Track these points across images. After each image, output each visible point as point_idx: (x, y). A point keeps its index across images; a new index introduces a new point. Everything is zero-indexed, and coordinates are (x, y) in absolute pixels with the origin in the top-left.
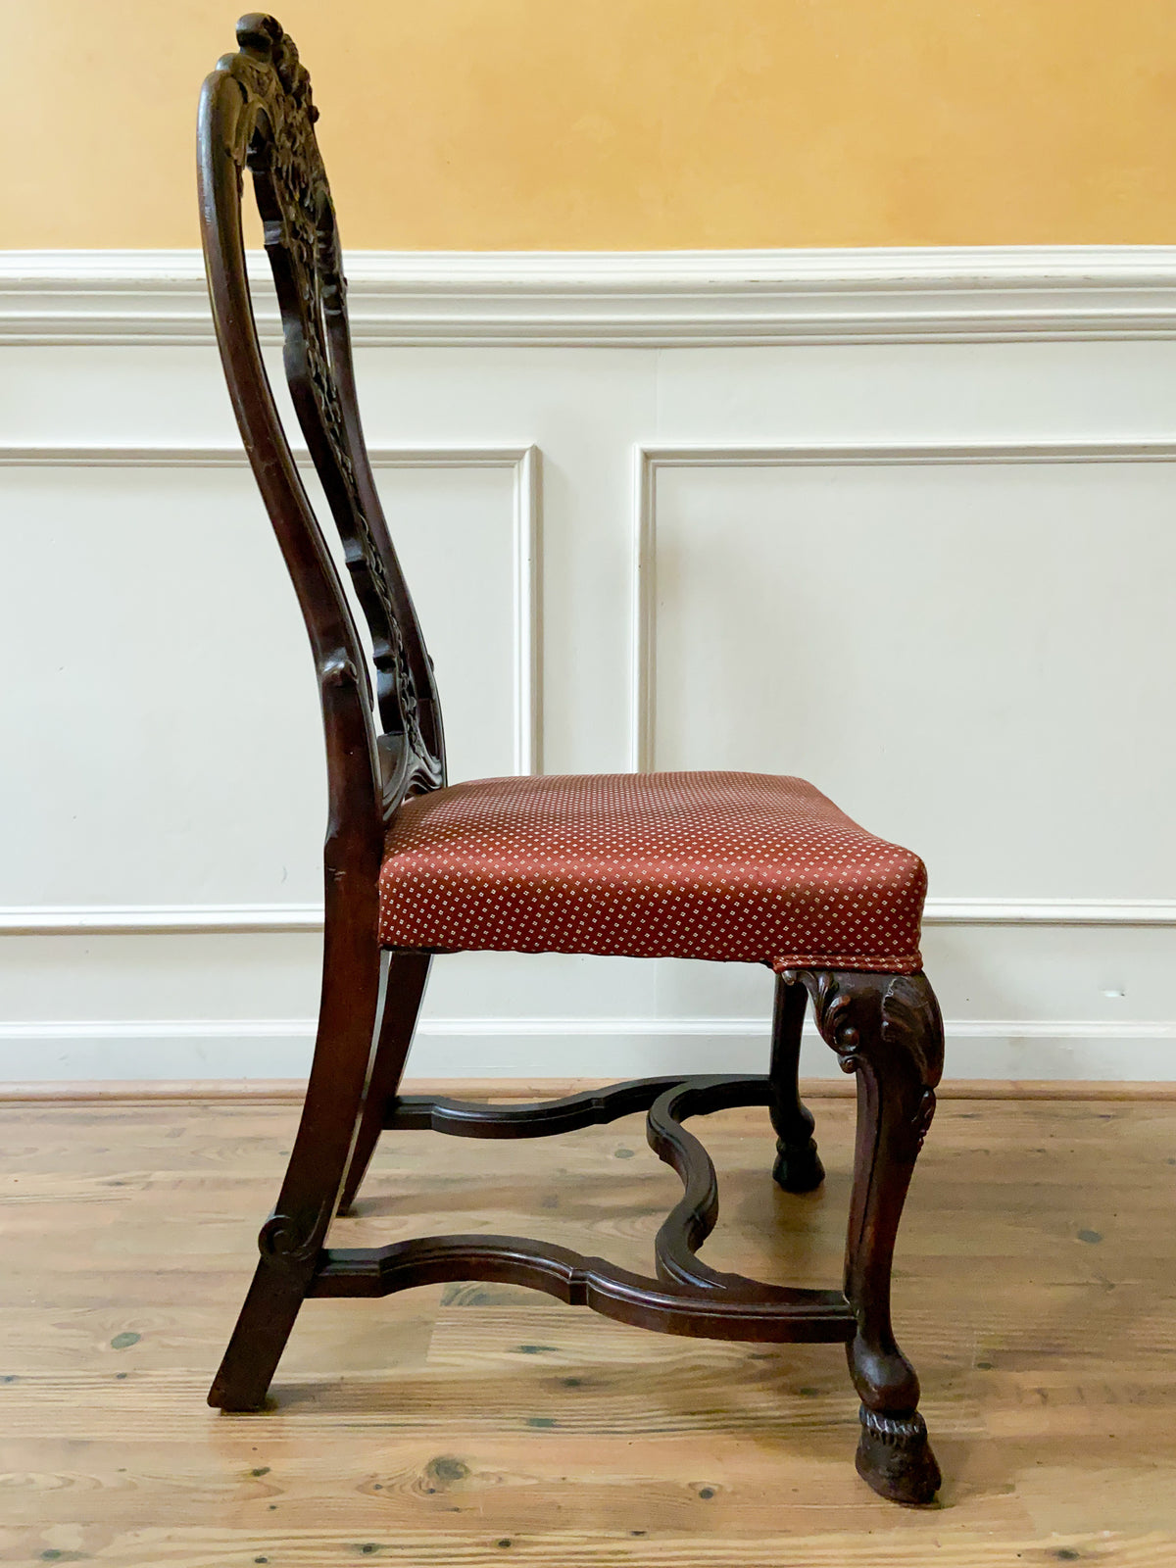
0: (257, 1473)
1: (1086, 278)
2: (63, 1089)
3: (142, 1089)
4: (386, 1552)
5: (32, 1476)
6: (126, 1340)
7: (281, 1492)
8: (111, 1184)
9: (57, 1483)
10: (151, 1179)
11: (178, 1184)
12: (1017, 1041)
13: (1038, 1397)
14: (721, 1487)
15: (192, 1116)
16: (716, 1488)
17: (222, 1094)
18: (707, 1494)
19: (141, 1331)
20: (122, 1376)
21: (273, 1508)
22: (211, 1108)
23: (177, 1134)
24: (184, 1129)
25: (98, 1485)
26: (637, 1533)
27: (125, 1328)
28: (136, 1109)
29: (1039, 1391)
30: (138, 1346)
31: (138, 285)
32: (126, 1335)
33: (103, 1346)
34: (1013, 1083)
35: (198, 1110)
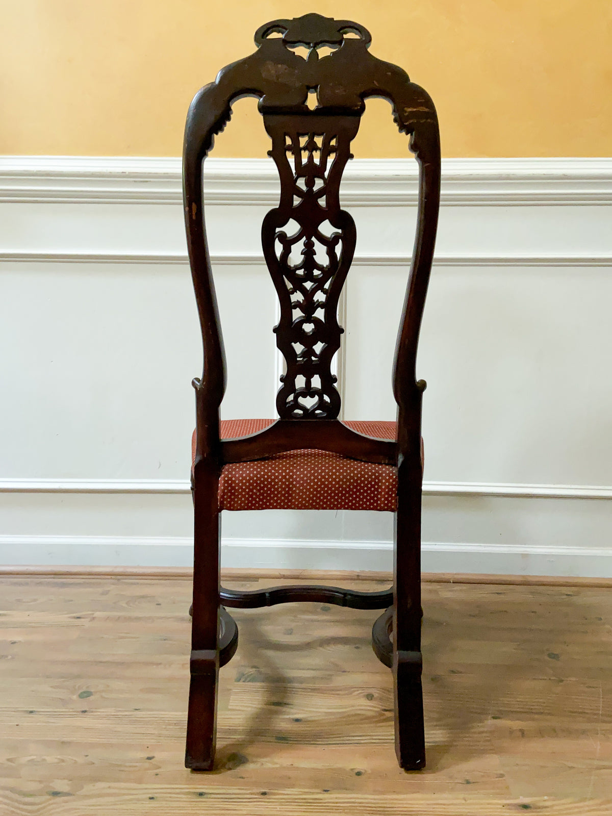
0: (149, 758)
1: (564, 175)
2: (49, 569)
3: (89, 570)
4: (209, 796)
5: (44, 757)
6: (86, 695)
7: (159, 768)
8: (74, 618)
9: (56, 761)
10: (94, 616)
11: (108, 618)
12: (525, 556)
13: (520, 733)
14: (366, 771)
15: (113, 584)
16: (363, 771)
17: (127, 574)
18: (359, 774)
19: (92, 690)
20: (84, 712)
21: (157, 775)
22: (122, 580)
23: (106, 593)
24: (109, 591)
25: (76, 762)
26: (325, 791)
27: (84, 689)
28: (83, 580)
29: (521, 730)
30: (92, 698)
31: (93, 175)
32: (85, 692)
33: (75, 697)
34: (523, 576)
35: (116, 581)
